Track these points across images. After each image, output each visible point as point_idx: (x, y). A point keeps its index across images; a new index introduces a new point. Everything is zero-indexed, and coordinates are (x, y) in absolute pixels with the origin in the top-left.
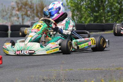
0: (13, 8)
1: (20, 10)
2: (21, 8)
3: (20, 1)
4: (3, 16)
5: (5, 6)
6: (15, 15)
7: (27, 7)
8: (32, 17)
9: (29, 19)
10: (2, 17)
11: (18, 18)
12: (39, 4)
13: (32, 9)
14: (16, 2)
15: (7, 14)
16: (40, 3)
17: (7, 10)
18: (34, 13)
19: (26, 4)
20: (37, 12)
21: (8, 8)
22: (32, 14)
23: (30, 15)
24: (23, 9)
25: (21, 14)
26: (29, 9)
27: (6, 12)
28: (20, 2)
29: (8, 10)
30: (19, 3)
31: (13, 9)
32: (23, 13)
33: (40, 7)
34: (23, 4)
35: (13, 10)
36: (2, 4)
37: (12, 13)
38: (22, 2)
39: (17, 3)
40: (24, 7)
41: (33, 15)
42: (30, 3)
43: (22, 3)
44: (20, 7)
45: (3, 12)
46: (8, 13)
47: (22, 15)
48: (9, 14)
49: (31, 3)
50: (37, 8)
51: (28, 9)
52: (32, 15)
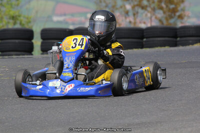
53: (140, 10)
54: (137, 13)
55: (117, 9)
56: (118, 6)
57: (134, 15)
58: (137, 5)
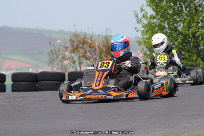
0: (67, 48)
1: (76, 51)
2: (77, 48)
3: (76, 38)
4: (53, 60)
5: (54, 46)
6: (69, 58)
7: (85, 46)
8: (94, 60)
9: (89, 62)
10: (51, 61)
11: (74, 62)
12: (103, 41)
13: (93, 49)
14: (70, 40)
15: (57, 58)
16: (104, 39)
17: (57, 52)
18: (95, 54)
19: (84, 43)
20: (100, 54)
21: (59, 49)
22: (93, 56)
23: (90, 57)
24: (80, 49)
25: (78, 55)
26: (89, 49)
27: (56, 53)
28: (75, 40)
29: (59, 51)
30: (74, 42)
31: (65, 49)
32: (81, 55)
33: (104, 46)
34: (80, 43)
35: (65, 51)
36: (50, 43)
37: (65, 55)
38: (79, 39)
39: (72, 42)
40: (81, 46)
41: (95, 57)
42: (90, 41)
43: (78, 41)
44: (75, 46)
45: (53, 54)
46: (60, 54)
47: (79, 58)
48: (60, 57)
50: (99, 47)
51: (87, 50)
52: (93, 58)
53: (85, 61)
54: (82, 63)
55: (66, 59)
56: (67, 57)
57: (80, 64)
58: (82, 57)
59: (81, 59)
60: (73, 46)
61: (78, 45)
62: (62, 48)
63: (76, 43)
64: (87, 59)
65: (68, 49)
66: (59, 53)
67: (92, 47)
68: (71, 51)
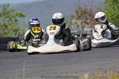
2: (80, 16)
6: (75, 23)
7: (86, 15)
11: (78, 26)
13: (92, 17)
14: (75, 11)
19: (85, 13)
23: (89, 23)
24: (83, 17)
25: (81, 22)
26: (89, 17)
30: (78, 12)
31: (72, 17)
32: (83, 21)
34: (82, 13)
35: (72, 18)
40: (83, 15)
43: (81, 11)
49: (91, 11)
51: (87, 17)
52: (91, 23)
59: (83, 24)
60: (78, 15)
61: (82, 14)
62: (70, 16)
63: (80, 13)
64: (87, 24)
65: (74, 17)
66: (68, 20)
67: (92, 16)
68: (76, 18)
